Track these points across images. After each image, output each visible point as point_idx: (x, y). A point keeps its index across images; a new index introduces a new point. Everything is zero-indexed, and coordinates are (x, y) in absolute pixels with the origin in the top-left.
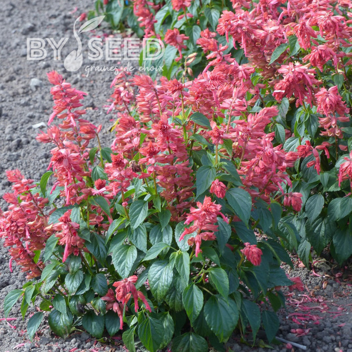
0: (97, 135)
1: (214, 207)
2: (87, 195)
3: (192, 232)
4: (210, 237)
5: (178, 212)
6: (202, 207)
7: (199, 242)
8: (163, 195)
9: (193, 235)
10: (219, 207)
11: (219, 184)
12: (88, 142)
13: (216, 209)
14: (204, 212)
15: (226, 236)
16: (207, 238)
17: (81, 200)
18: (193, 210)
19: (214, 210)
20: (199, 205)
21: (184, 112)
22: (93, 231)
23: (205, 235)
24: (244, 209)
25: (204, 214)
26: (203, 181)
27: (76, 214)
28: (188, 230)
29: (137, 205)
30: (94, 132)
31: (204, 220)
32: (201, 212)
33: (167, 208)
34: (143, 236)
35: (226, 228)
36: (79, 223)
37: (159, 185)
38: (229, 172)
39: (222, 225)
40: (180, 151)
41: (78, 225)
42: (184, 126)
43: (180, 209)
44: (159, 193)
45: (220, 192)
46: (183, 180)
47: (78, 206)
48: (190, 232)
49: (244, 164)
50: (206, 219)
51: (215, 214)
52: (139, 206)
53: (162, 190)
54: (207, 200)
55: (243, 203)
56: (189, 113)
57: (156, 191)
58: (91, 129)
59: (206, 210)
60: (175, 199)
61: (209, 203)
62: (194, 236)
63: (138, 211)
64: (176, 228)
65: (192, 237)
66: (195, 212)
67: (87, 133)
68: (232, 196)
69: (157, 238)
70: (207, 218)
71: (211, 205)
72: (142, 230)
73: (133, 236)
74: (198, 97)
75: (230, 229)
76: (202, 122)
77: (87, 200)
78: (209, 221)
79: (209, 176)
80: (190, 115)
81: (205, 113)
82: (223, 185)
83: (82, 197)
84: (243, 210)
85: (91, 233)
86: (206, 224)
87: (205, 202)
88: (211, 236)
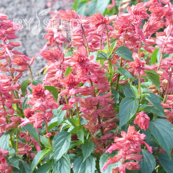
0: (30, 67)
1: (137, 136)
2: (16, 123)
3: (116, 161)
4: (134, 167)
5: (102, 144)
6: (126, 136)
7: (123, 171)
8: (87, 127)
9: (117, 165)
10: (143, 136)
11: (144, 116)
12: (21, 74)
13: (139, 138)
14: (128, 141)
15: (150, 169)
16: (131, 167)
17: (10, 127)
18: (117, 140)
19: (137, 139)
20: (124, 134)
21: (109, 46)
22: (21, 160)
23: (130, 164)
24: (167, 139)
25: (128, 144)
26: (125, 112)
27: (5, 141)
28: (112, 160)
29: (60, 136)
30: (27, 64)
31: (129, 149)
32: (125, 141)
33: (91, 140)
34: (67, 166)
35: (151, 160)
36: (8, 150)
37: (83, 117)
38: (152, 104)
39: (147, 157)
40: (101, 83)
41: (7, 152)
42: (110, 59)
43: (104, 140)
44: (82, 125)
45: (144, 123)
46: (105, 111)
47: (7, 134)
48: (115, 162)
49: (170, 97)
50: (130, 148)
51: (138, 142)
52: (62, 138)
53: (85, 122)
54: (131, 129)
55: (166, 133)
56: (114, 47)
57: (80, 124)
58: (24, 60)
59: (129, 139)
60: (99, 131)
61: (132, 132)
62: (119, 166)
63: (61, 142)
64: (101, 159)
65: (117, 166)
66: (119, 141)
67: (20, 64)
68: (155, 126)
69: (80, 169)
70: (132, 147)
71: (134, 134)
72: (66, 161)
73: (57, 167)
74: (122, 31)
75: (155, 162)
76: (127, 56)
77: (16, 127)
78: (133, 150)
79: (132, 107)
80: (115, 49)
81: (130, 47)
82: (147, 117)
83: (11, 124)
84: (166, 141)
85: (20, 162)
86: (131, 153)
87: (128, 131)
88: (136, 166)
